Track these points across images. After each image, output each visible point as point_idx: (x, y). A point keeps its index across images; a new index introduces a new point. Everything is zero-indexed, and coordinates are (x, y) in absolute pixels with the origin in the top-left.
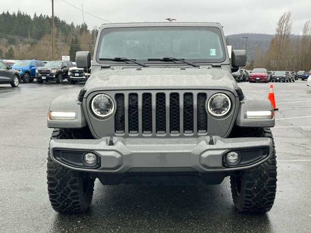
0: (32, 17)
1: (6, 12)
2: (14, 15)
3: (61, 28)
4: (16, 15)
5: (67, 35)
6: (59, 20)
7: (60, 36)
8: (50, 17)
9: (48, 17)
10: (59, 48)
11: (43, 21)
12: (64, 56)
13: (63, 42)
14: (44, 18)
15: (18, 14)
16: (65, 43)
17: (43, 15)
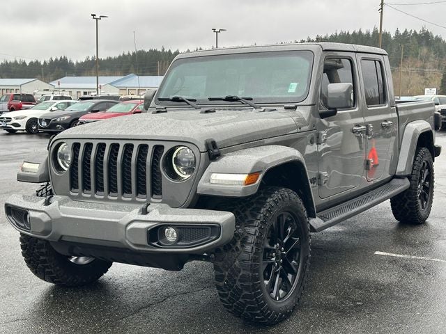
0: (393, 35)
1: (357, 31)
2: (368, 34)
3: (434, 47)
4: (371, 33)
5: (442, 57)
6: (432, 36)
7: (431, 59)
8: (418, 33)
9: (415, 32)
10: (428, 76)
11: (408, 39)
12: (428, 89)
13: (435, 67)
14: (409, 35)
15: (374, 33)
16: (438, 69)
17: (409, 31)
